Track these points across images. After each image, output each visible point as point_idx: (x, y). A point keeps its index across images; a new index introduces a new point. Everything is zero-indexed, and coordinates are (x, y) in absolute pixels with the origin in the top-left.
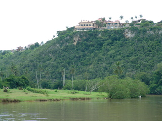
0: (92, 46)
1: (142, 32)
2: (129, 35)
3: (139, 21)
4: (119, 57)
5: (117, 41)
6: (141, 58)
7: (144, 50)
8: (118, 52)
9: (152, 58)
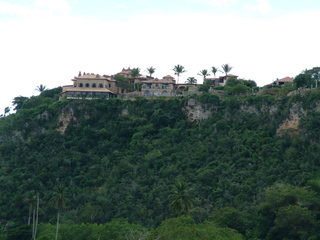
0: (106, 137)
1: (228, 108)
2: (198, 114)
3: (221, 79)
4: (171, 168)
5: (168, 128)
6: (224, 172)
7: (232, 152)
8: (169, 154)
9: (253, 174)
